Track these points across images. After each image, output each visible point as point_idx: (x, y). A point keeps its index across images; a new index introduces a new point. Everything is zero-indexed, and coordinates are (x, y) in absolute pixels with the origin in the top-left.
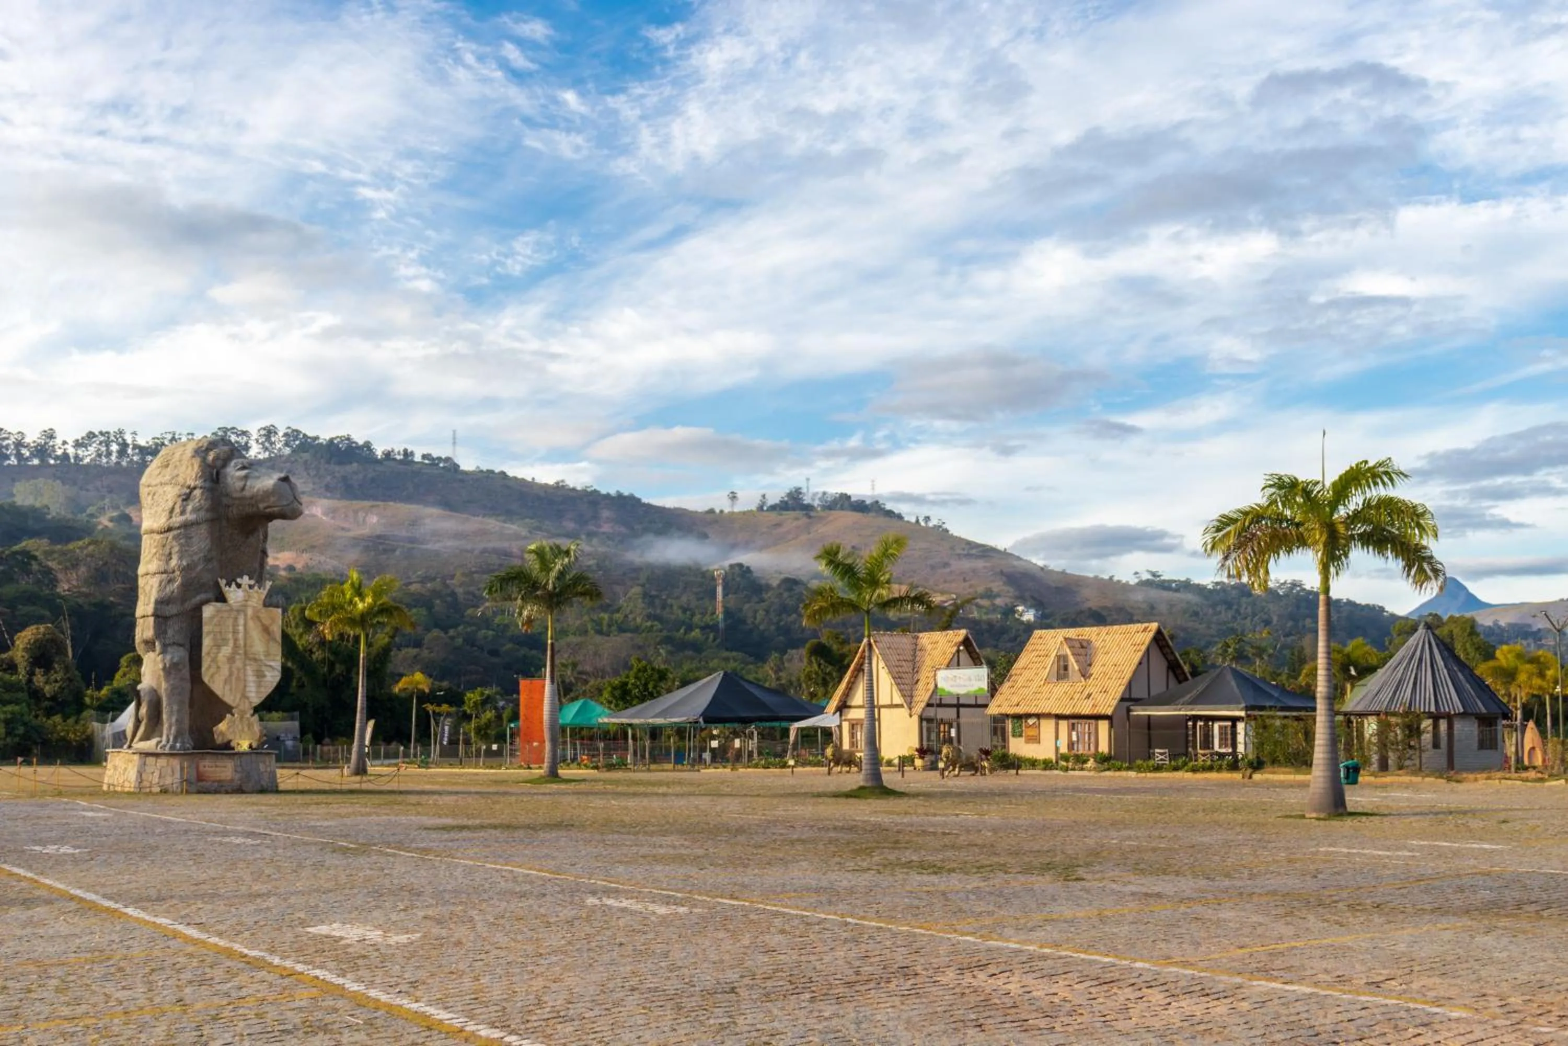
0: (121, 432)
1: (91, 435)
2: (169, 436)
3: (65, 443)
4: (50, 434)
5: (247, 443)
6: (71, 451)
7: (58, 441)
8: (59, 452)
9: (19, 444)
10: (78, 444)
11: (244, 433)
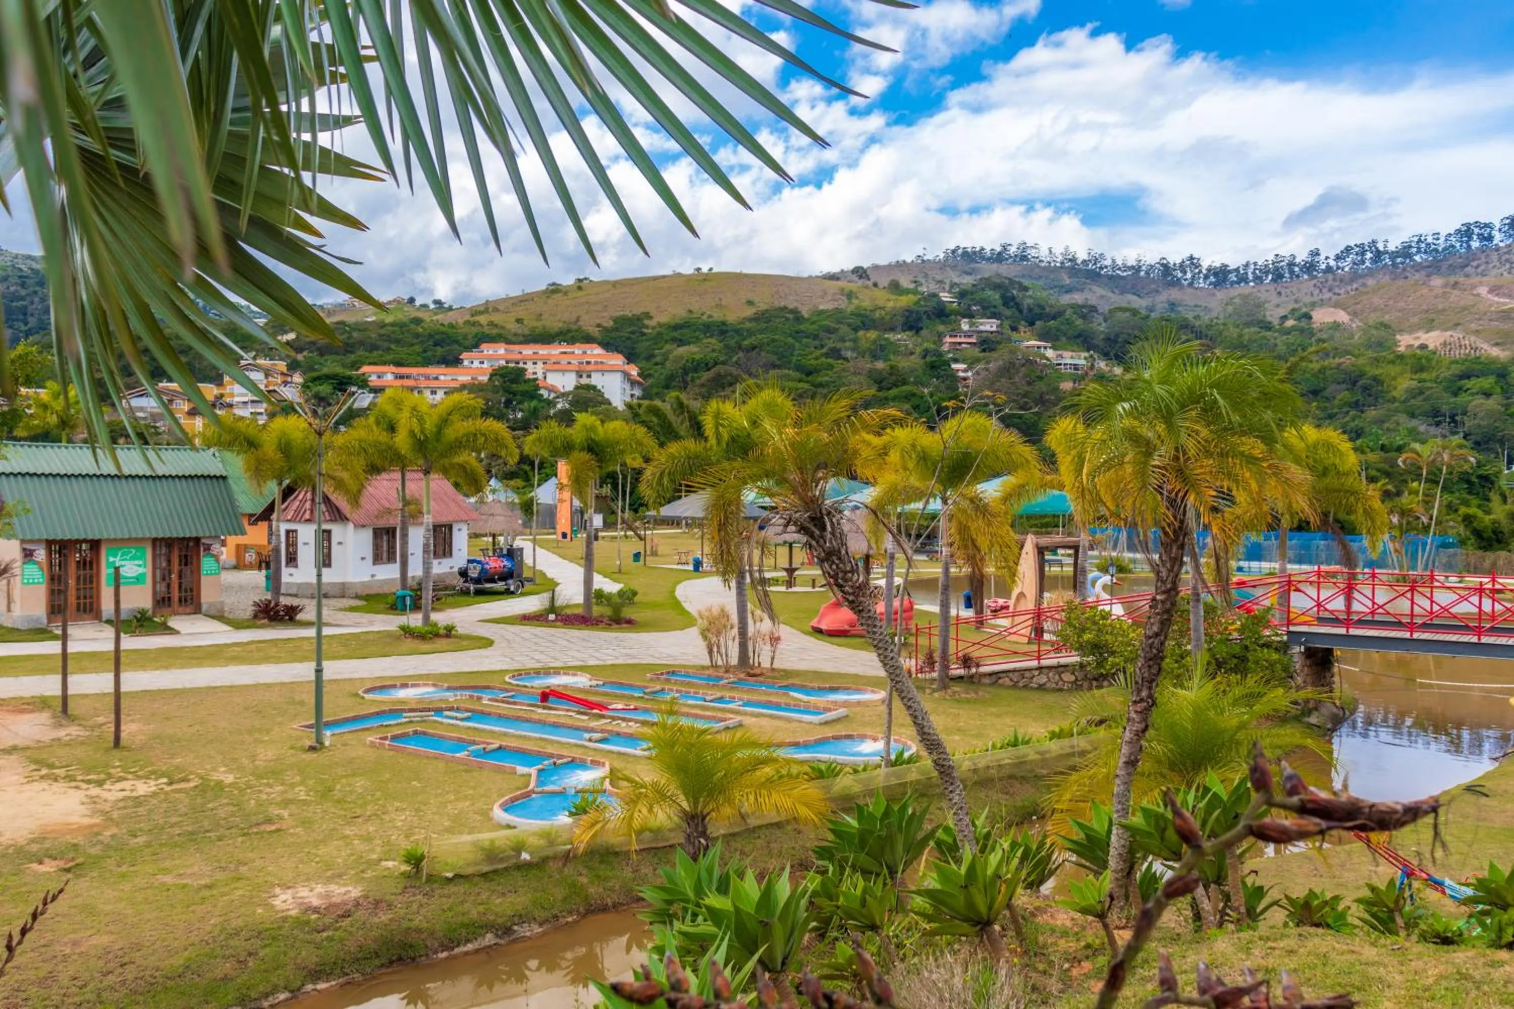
0: (1374, 242)
1: (1348, 249)
2: (1416, 239)
3: (1327, 258)
4: (1315, 253)
5: (1490, 234)
6: (1332, 263)
7: (1322, 257)
8: (1323, 267)
9: (1291, 264)
10: (1338, 258)
11: (1486, 225)
